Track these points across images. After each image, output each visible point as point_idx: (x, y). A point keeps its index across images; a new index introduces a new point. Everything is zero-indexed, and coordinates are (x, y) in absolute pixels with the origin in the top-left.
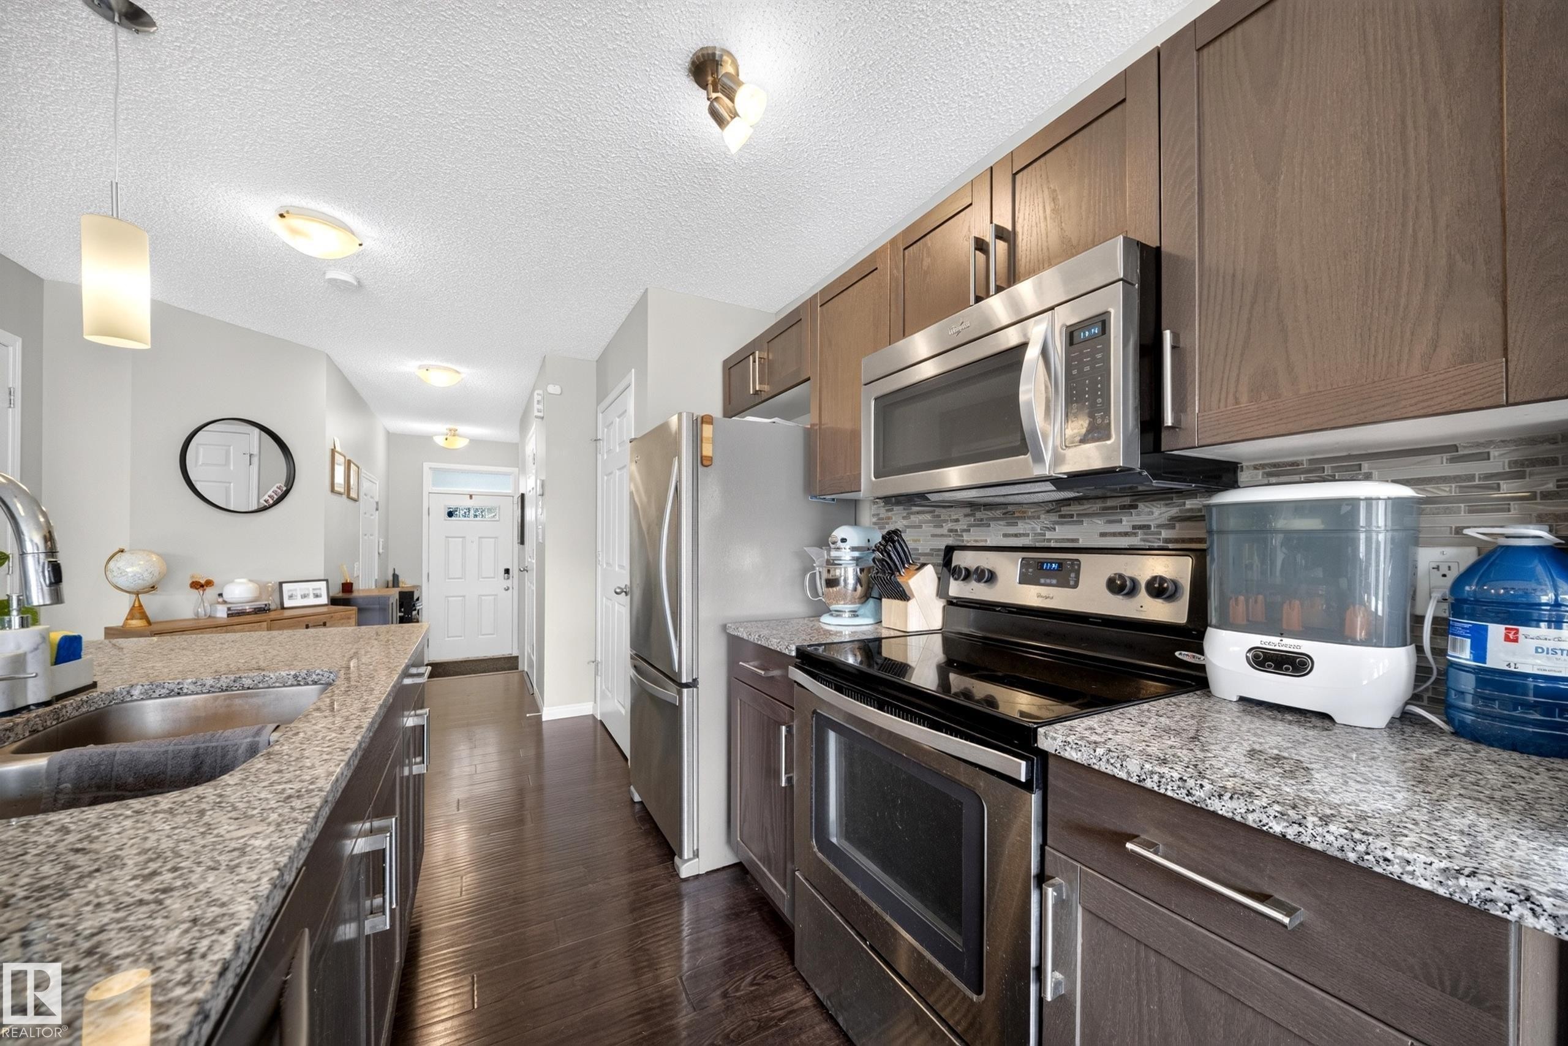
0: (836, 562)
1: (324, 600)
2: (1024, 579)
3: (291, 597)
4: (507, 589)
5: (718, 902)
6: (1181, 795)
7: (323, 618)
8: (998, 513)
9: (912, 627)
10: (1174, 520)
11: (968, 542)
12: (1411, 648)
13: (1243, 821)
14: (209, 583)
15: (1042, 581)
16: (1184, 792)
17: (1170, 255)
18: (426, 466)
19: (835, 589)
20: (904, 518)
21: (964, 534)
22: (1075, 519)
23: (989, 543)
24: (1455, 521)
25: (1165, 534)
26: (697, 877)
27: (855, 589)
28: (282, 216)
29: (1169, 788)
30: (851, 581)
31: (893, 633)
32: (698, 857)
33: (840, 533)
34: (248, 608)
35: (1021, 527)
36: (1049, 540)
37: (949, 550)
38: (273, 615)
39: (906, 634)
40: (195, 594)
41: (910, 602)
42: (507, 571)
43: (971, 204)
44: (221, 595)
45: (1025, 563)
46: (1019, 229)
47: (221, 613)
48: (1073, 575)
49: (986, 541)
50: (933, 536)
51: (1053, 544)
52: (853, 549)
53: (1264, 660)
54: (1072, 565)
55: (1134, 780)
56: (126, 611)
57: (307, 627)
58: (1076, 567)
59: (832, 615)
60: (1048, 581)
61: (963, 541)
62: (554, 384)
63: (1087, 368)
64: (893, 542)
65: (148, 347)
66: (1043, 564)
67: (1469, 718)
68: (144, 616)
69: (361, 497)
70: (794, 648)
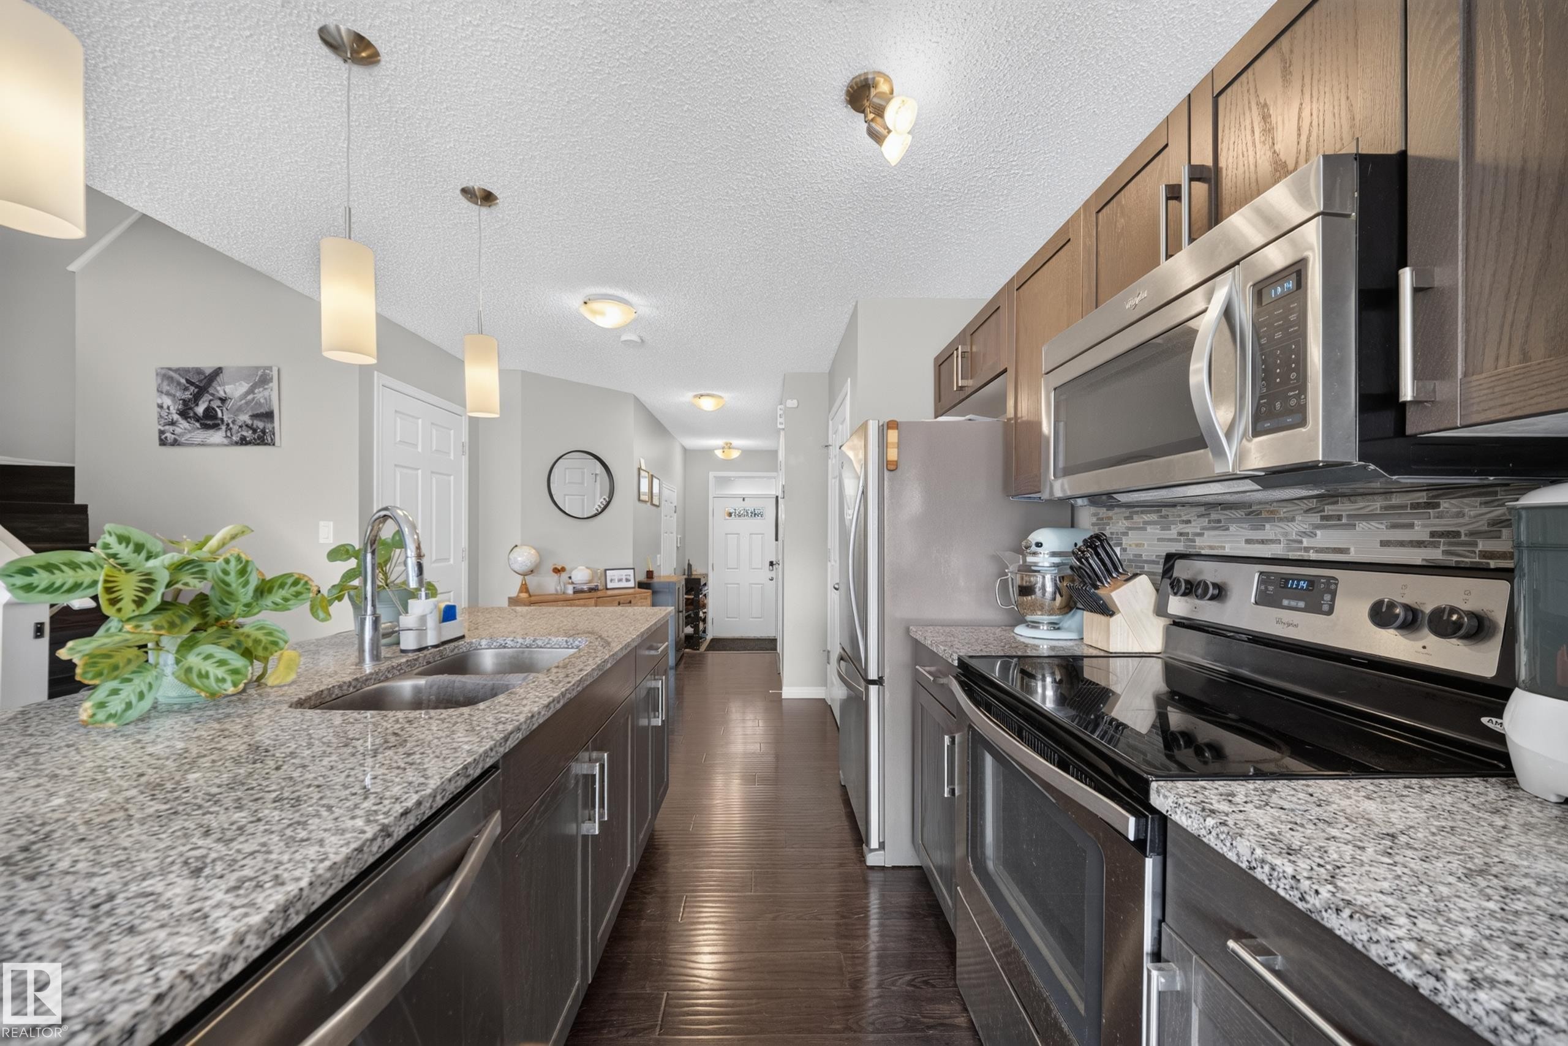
0: (1033, 568)
1: (631, 584)
2: (1264, 599)
3: (611, 581)
4: (772, 580)
5: (901, 898)
6: (1293, 897)
7: (629, 598)
8: (1240, 513)
9: (1115, 647)
11: (1201, 548)
13: (1363, 950)
14: (563, 569)
15: (1285, 602)
16: (1297, 894)
17: (1420, 160)
18: (712, 475)
19: (1029, 598)
20: (1126, 518)
21: (1197, 539)
22: (1344, 521)
23: (1228, 551)
26: (883, 868)
27: (1054, 599)
28: (585, 303)
29: (1282, 886)
30: (1049, 588)
31: (1095, 652)
32: (884, 848)
33: (1036, 536)
34: (585, 587)
35: (1270, 531)
36: (1307, 549)
37: (1170, 559)
38: (599, 594)
39: (1109, 655)
40: (556, 576)
41: (1114, 618)
42: (771, 564)
43: (1167, 145)
44: (570, 578)
45: (1265, 579)
46: (1222, 163)
47: (570, 590)
48: (1327, 597)
49: (1224, 548)
50: (1159, 540)
51: (1313, 556)
52: (1054, 554)
54: (1328, 583)
55: (1244, 865)
56: (518, 588)
57: (619, 604)
58: (1331, 588)
59: (1028, 626)
60: (1293, 603)
61: (1194, 547)
62: (792, 399)
63: (1278, 335)
64: (1095, 549)
65: (497, 416)
66: (1287, 581)
68: (527, 591)
69: (663, 503)
70: (955, 657)
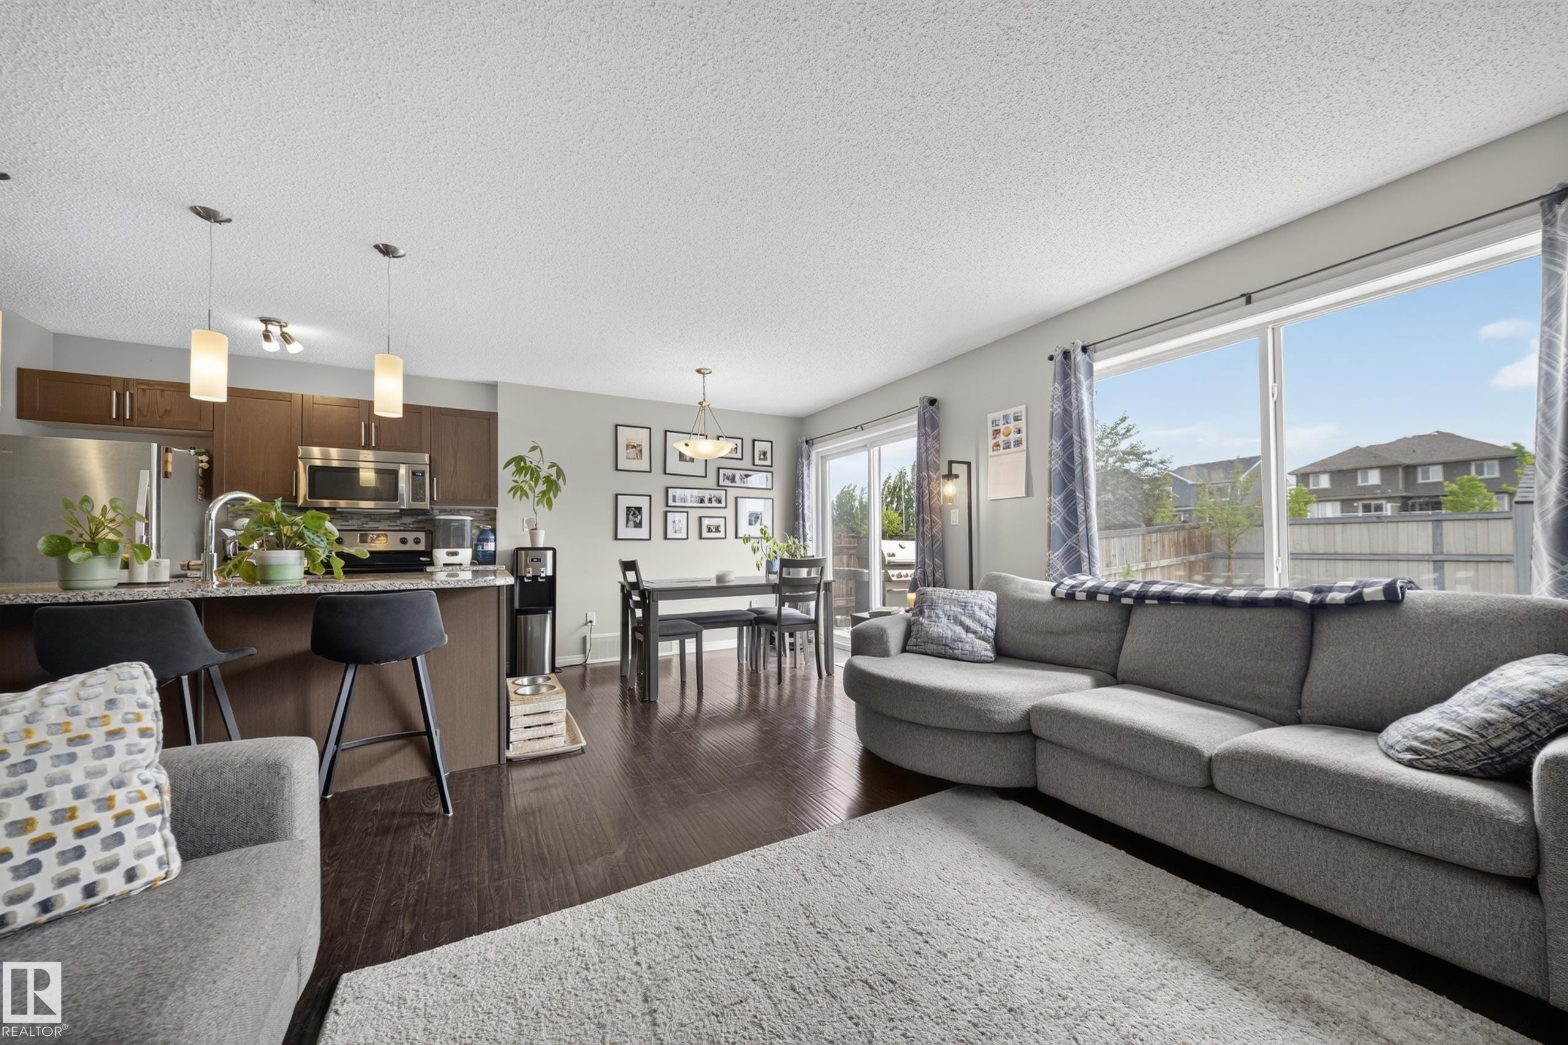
10: (418, 522)
12: (472, 549)
24: (479, 524)
25: (414, 526)
67: (481, 560)
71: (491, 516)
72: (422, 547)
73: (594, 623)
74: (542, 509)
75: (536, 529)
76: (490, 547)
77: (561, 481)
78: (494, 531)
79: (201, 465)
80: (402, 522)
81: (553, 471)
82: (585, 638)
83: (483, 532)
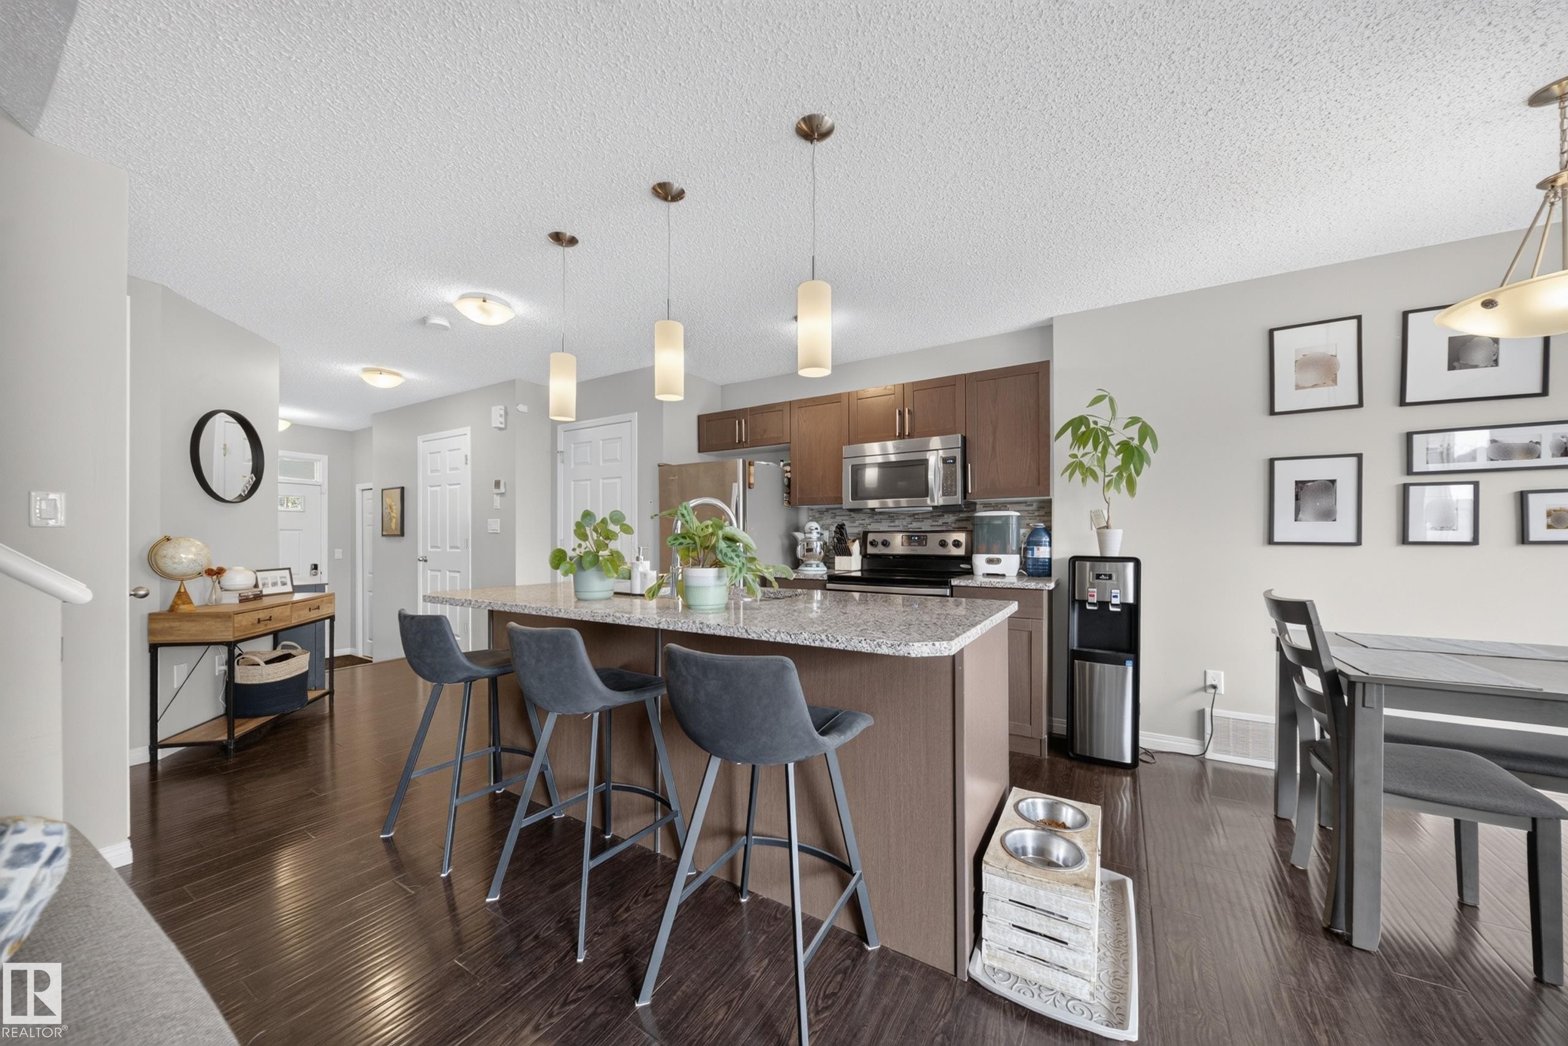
1: (289, 588)
2: (905, 544)
3: (264, 585)
8: (886, 516)
10: (957, 520)
11: (874, 529)
12: (1018, 556)
14: (220, 570)
15: (913, 544)
19: (811, 553)
21: (873, 525)
23: (888, 530)
24: (1028, 521)
25: (953, 525)
27: (820, 553)
30: (818, 549)
33: (812, 525)
35: (897, 523)
36: (911, 528)
37: (865, 533)
42: (315, 567)
45: (905, 537)
48: (925, 541)
50: (861, 527)
53: (990, 561)
54: (924, 537)
58: (926, 538)
59: (807, 566)
60: (917, 544)
64: (841, 531)
66: (913, 537)
67: (1031, 571)
68: (190, 601)
71: (1046, 509)
72: (961, 552)
73: (1222, 689)
74: (1119, 496)
75: (1107, 527)
76: (1042, 553)
77: (1148, 446)
78: (1048, 531)
79: (786, 475)
80: (945, 521)
81: (1134, 432)
82: (1201, 714)
83: (1034, 532)
